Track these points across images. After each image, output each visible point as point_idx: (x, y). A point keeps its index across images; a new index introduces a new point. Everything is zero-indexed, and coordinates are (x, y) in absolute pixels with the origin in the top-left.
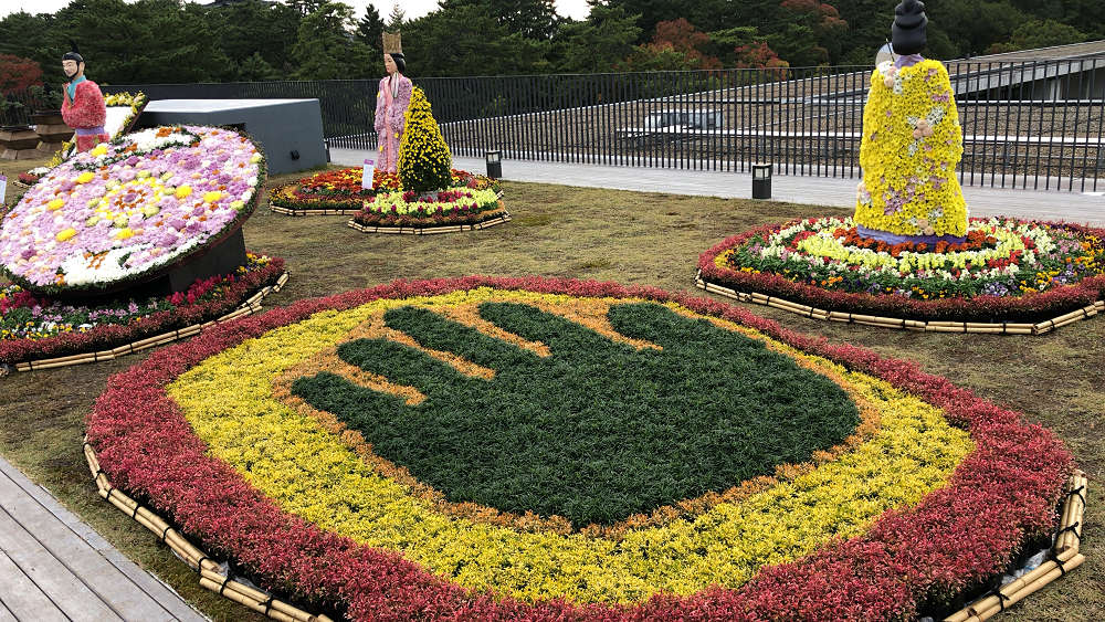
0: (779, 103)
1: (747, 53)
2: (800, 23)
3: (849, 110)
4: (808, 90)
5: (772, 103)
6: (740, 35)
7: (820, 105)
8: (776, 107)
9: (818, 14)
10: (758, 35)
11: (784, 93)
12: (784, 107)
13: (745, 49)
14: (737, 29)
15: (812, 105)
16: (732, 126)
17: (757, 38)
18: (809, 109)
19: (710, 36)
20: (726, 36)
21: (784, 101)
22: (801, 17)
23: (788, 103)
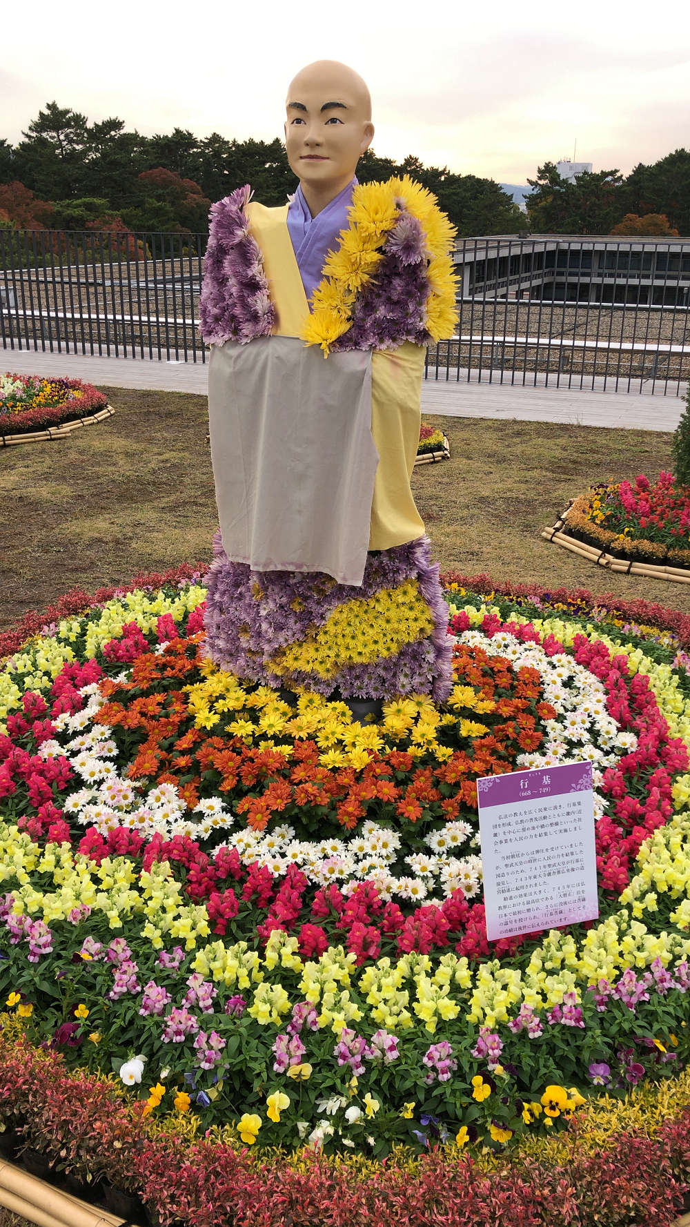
0: (103, 285)
1: (98, 229)
2: (159, 198)
3: (170, 295)
4: (133, 272)
5: (95, 284)
6: (89, 207)
7: (147, 289)
8: (100, 289)
9: (179, 190)
10: (109, 209)
11: (107, 275)
12: (108, 290)
13: (97, 224)
14: (86, 200)
15: (138, 288)
16: (20, 305)
17: (110, 212)
18: (136, 293)
19: (54, 206)
20: (74, 207)
21: (108, 283)
22: (160, 191)
23: (112, 286)
